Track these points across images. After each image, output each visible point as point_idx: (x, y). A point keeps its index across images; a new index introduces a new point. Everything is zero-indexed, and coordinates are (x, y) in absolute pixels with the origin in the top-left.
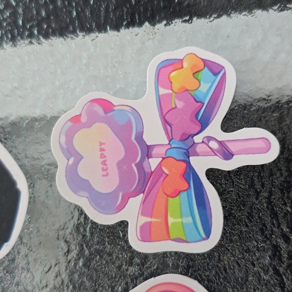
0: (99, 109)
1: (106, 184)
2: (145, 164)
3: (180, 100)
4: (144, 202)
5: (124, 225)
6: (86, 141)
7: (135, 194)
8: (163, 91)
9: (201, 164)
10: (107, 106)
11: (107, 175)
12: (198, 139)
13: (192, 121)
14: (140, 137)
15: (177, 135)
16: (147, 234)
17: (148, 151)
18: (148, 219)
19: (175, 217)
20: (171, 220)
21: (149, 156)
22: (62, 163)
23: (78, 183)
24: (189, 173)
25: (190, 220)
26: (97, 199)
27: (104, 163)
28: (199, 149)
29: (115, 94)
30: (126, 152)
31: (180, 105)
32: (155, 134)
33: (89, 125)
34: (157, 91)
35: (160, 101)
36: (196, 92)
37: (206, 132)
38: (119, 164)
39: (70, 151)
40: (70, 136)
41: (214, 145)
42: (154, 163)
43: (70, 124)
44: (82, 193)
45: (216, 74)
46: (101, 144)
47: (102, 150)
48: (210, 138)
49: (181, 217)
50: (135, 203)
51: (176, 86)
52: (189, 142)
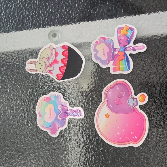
0: (102, 40)
1: (104, 58)
2: (114, 53)
3: (123, 37)
4: (114, 62)
5: (109, 68)
6: (99, 48)
7: (112, 60)
8: (119, 35)
9: (128, 53)
10: (104, 39)
11: (104, 56)
12: (127, 46)
13: (126, 42)
14: (113, 46)
15: (122, 46)
16: (114, 70)
17: (115, 50)
18: (115, 66)
19: (121, 66)
20: (120, 66)
21: (115, 51)
22: (93, 53)
23: (97, 58)
24: (125, 55)
25: (125, 66)
26: (102, 62)
27: (104, 53)
28: (128, 49)
29: (106, 36)
30: (109, 50)
31: (123, 38)
32: (117, 46)
33: (100, 44)
34: (117, 35)
35: (118, 37)
36: (127, 35)
37: (129, 45)
38: (108, 53)
39: (95, 50)
40: (95, 46)
41: (131, 48)
42: (116, 53)
43: (95, 43)
44: (98, 60)
45: (132, 31)
46: (103, 48)
47: (103, 50)
48: (130, 46)
49: (123, 65)
50: (112, 62)
51: (122, 34)
52: (125, 47)
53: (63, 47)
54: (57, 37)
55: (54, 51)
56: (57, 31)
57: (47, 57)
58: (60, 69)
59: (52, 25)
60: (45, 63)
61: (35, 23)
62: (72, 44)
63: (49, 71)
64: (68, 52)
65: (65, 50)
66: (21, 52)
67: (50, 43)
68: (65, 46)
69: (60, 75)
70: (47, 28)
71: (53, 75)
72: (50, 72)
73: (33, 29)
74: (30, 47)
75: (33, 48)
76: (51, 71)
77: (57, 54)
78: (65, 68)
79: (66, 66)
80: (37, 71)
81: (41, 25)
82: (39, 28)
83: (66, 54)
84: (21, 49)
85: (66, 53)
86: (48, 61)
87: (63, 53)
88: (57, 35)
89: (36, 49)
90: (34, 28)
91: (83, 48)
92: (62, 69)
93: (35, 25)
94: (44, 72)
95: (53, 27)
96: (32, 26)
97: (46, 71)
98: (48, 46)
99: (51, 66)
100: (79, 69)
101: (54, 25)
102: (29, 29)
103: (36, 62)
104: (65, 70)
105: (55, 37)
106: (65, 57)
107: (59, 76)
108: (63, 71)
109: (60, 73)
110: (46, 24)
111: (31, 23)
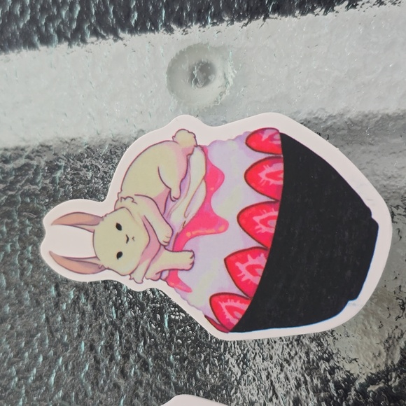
53: (254, 140)
54: (216, 83)
55: (198, 159)
56: (217, 50)
57: (157, 190)
58: (230, 263)
59: (189, 15)
60: (148, 226)
61: (98, 7)
62: (306, 123)
63: (165, 275)
64: (280, 167)
65: (262, 156)
66: (22, 161)
67: (176, 113)
68: (265, 137)
69: (231, 303)
70: (162, 30)
71: (189, 296)
72: (172, 276)
73: (90, 39)
74: (67, 134)
75: (86, 139)
76: (181, 275)
77: (214, 178)
78: (262, 260)
79: (264, 249)
80: (102, 268)
81: (128, 16)
82: (121, 34)
83: (272, 182)
84: (23, 144)
85: (268, 175)
86: (165, 215)
87: (251, 176)
88: (220, 73)
89: (101, 146)
90: (95, 33)
91: (374, 148)
92: (242, 267)
93: (101, 16)
94: (138, 275)
95: (195, 28)
96: (81, 21)
97: (151, 273)
98: (166, 132)
99: (178, 243)
100: (349, 273)
101: (201, 20)
102: (67, 39)
103: (97, 220)
104: (260, 272)
105: (206, 81)
106: (264, 199)
107: (223, 305)
108: (247, 276)
109: (229, 286)
110: (157, 12)
111: (79, 8)
